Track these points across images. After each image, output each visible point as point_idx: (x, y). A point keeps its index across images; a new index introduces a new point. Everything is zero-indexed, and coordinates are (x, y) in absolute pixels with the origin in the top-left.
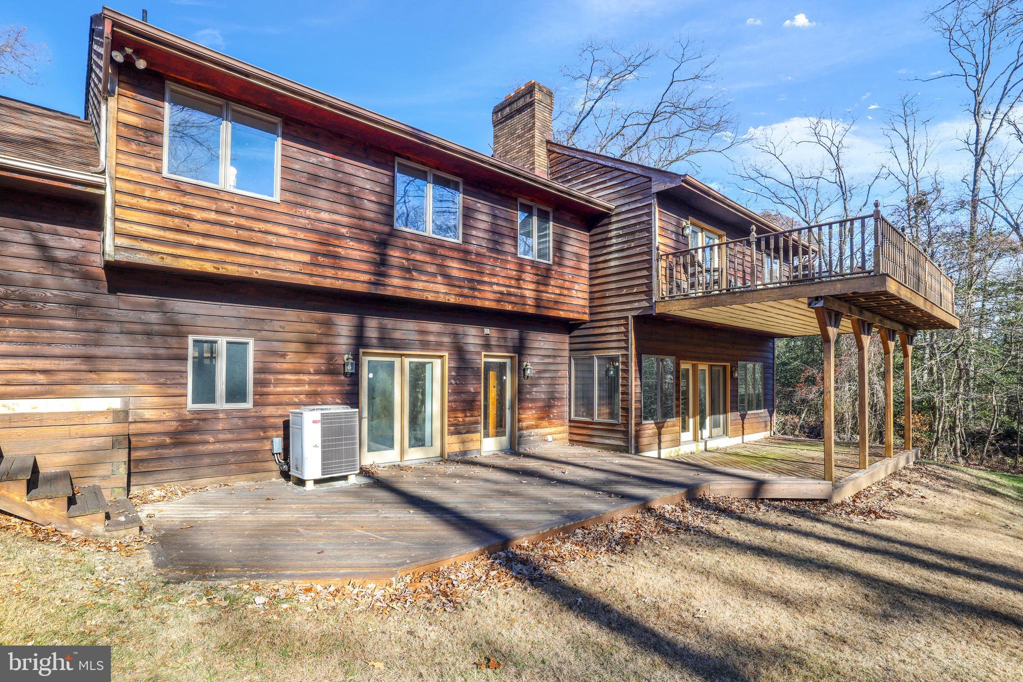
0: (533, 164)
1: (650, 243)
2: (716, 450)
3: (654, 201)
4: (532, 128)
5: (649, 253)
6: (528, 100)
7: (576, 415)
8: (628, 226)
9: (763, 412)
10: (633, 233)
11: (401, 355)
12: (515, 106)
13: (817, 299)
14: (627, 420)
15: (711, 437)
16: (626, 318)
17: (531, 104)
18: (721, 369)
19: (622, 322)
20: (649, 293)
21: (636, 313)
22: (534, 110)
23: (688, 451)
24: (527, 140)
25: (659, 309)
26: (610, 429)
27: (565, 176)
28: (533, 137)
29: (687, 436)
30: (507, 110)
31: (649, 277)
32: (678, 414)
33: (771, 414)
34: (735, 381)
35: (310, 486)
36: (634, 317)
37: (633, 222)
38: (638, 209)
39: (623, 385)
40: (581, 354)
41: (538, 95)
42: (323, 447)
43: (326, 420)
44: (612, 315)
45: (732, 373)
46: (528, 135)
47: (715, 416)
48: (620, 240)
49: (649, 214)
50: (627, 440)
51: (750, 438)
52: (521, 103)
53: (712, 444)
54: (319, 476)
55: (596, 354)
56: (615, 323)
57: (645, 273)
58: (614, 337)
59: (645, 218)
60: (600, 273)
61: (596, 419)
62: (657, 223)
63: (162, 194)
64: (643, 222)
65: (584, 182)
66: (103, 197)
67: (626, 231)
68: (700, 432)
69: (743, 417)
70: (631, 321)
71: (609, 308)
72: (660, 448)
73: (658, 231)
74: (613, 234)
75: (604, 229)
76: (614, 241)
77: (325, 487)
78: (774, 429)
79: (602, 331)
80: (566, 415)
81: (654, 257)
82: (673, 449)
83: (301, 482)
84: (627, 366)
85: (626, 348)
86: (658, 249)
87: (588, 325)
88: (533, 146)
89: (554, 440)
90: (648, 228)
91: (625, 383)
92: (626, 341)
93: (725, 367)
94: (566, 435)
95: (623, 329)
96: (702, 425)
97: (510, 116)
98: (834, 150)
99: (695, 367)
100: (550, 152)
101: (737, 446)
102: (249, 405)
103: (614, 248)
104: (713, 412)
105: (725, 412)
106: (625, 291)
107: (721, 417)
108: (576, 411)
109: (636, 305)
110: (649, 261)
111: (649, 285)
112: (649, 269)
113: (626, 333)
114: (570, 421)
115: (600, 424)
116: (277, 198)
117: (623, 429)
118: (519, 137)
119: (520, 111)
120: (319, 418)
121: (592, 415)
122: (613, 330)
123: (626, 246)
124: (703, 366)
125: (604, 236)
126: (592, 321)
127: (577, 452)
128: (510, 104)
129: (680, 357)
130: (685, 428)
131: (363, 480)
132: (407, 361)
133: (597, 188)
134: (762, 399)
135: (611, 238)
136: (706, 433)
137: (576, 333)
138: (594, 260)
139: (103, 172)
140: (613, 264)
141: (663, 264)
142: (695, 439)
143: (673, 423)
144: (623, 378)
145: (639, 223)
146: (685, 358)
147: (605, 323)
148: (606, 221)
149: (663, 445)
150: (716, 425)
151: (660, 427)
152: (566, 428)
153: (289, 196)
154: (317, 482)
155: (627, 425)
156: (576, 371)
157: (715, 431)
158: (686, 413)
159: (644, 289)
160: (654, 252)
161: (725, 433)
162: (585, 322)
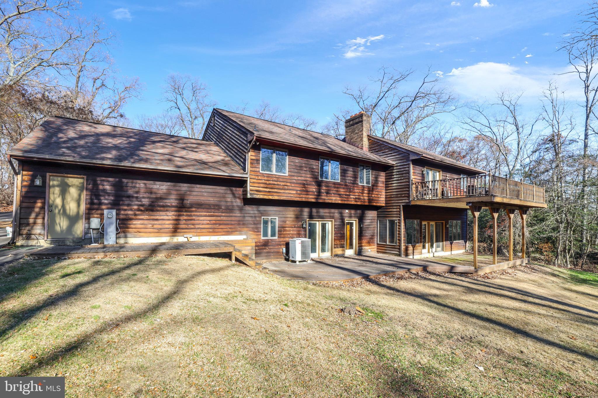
0: (363, 145)
1: (409, 178)
2: (438, 257)
3: (411, 163)
4: (362, 131)
5: (409, 182)
6: (360, 120)
7: (380, 242)
8: (401, 171)
9: (462, 242)
10: (402, 174)
11: (319, 221)
12: (355, 121)
13: (469, 203)
14: (400, 244)
15: (436, 251)
16: (400, 206)
17: (362, 121)
18: (441, 224)
19: (398, 207)
20: (409, 197)
21: (404, 204)
22: (363, 124)
23: (426, 257)
24: (360, 135)
25: (413, 203)
26: (394, 247)
27: (375, 149)
28: (362, 134)
29: (425, 251)
30: (351, 122)
31: (409, 191)
32: (421, 242)
33: (466, 242)
34: (447, 229)
35: (297, 263)
36: (403, 205)
37: (402, 170)
38: (405, 165)
39: (398, 231)
40: (381, 219)
41: (364, 118)
42: (302, 251)
43: (302, 242)
44: (394, 204)
45: (446, 225)
46: (360, 133)
47: (438, 243)
48: (397, 176)
49: (409, 167)
50: (400, 252)
51: (455, 252)
52: (357, 120)
53: (436, 254)
54: (300, 260)
55: (388, 219)
56: (395, 207)
57: (407, 189)
58: (395, 213)
59: (407, 169)
60: (389, 188)
61: (388, 243)
62: (412, 171)
63: (260, 178)
64: (406, 170)
65: (383, 153)
66: (247, 180)
67: (400, 173)
68: (431, 249)
69: (451, 244)
70: (402, 207)
71: (393, 202)
72: (413, 255)
73: (412, 174)
74: (395, 173)
75: (391, 171)
76: (395, 176)
77: (301, 263)
78: (467, 249)
79: (390, 210)
80: (376, 242)
81: (411, 184)
82: (419, 256)
83: (294, 262)
84: (400, 224)
85: (400, 217)
86: (412, 181)
87: (385, 208)
88: (362, 138)
89: (371, 251)
90: (408, 173)
91: (399, 230)
92: (400, 214)
93: (442, 223)
94: (376, 249)
95: (398, 210)
96: (432, 246)
97: (353, 125)
98: (512, 108)
99: (428, 223)
100: (369, 140)
101: (448, 255)
102: (276, 238)
103: (395, 179)
104: (437, 241)
105: (443, 241)
106: (399, 196)
107: (441, 243)
108: (379, 240)
109: (404, 201)
110: (409, 185)
111: (409, 194)
112: (409, 188)
113: (400, 211)
114: (377, 244)
115: (389, 245)
116: (287, 175)
117: (398, 247)
118: (356, 133)
119: (357, 123)
120: (300, 242)
121: (386, 242)
122: (395, 210)
123: (400, 179)
124: (433, 223)
125: (391, 174)
126: (386, 206)
127: (380, 255)
128: (353, 120)
129: (422, 220)
130: (424, 247)
131: (312, 262)
132: (321, 222)
133: (389, 155)
134: (461, 236)
135: (394, 175)
136: (434, 250)
137: (379, 210)
138: (387, 183)
139: (247, 174)
140: (394, 185)
141: (414, 186)
142: (429, 252)
143: (419, 246)
144: (398, 228)
145: (405, 171)
146: (425, 220)
147: (391, 207)
148: (392, 168)
149: (414, 254)
150: (438, 247)
151: (414, 247)
152: (375, 247)
153: (290, 174)
154: (300, 262)
155: (400, 246)
156: (380, 225)
157: (439, 249)
158: (425, 242)
159: (407, 195)
160: (411, 182)
161: (443, 250)
162: (383, 206)
